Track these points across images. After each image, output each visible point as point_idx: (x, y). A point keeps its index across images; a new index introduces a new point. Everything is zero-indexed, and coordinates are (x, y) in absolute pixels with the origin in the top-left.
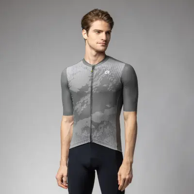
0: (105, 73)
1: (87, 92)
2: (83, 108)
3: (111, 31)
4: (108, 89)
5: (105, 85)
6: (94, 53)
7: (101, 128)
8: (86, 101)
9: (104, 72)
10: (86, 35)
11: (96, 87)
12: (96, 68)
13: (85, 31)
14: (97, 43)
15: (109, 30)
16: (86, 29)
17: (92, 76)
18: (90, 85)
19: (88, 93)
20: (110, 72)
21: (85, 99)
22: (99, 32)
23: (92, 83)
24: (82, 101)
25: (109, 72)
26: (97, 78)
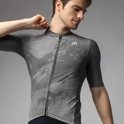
2: (42, 76)
5: (71, 55)
7: (58, 100)
9: (71, 43)
14: (72, 20)
17: (58, 45)
19: (51, 61)
23: (57, 51)
25: (76, 43)
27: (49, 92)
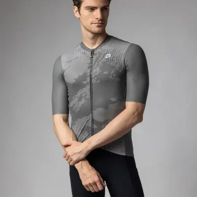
0: (106, 57)
1: (85, 83)
2: (80, 103)
3: (108, 6)
4: (111, 77)
5: (106, 73)
6: (90, 35)
8: (83, 95)
9: (105, 55)
10: (77, 13)
11: (95, 76)
12: (95, 52)
13: (76, 8)
14: (92, 23)
15: (106, 4)
16: (77, 6)
17: (91, 63)
18: (89, 74)
19: (87, 84)
20: (112, 55)
21: (83, 92)
22: (92, 9)
23: (91, 71)
24: (79, 94)
25: (110, 55)
26: (97, 64)
27: (93, 120)
